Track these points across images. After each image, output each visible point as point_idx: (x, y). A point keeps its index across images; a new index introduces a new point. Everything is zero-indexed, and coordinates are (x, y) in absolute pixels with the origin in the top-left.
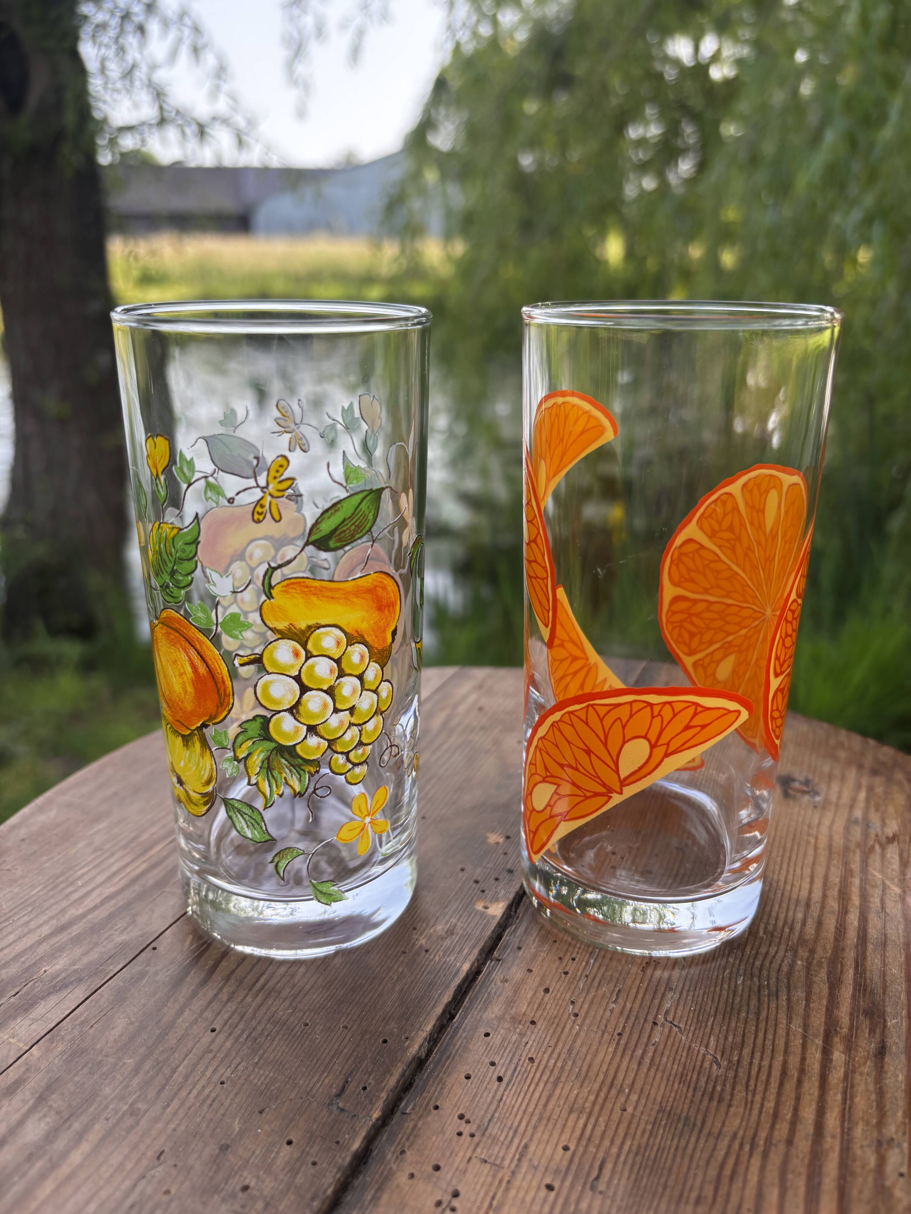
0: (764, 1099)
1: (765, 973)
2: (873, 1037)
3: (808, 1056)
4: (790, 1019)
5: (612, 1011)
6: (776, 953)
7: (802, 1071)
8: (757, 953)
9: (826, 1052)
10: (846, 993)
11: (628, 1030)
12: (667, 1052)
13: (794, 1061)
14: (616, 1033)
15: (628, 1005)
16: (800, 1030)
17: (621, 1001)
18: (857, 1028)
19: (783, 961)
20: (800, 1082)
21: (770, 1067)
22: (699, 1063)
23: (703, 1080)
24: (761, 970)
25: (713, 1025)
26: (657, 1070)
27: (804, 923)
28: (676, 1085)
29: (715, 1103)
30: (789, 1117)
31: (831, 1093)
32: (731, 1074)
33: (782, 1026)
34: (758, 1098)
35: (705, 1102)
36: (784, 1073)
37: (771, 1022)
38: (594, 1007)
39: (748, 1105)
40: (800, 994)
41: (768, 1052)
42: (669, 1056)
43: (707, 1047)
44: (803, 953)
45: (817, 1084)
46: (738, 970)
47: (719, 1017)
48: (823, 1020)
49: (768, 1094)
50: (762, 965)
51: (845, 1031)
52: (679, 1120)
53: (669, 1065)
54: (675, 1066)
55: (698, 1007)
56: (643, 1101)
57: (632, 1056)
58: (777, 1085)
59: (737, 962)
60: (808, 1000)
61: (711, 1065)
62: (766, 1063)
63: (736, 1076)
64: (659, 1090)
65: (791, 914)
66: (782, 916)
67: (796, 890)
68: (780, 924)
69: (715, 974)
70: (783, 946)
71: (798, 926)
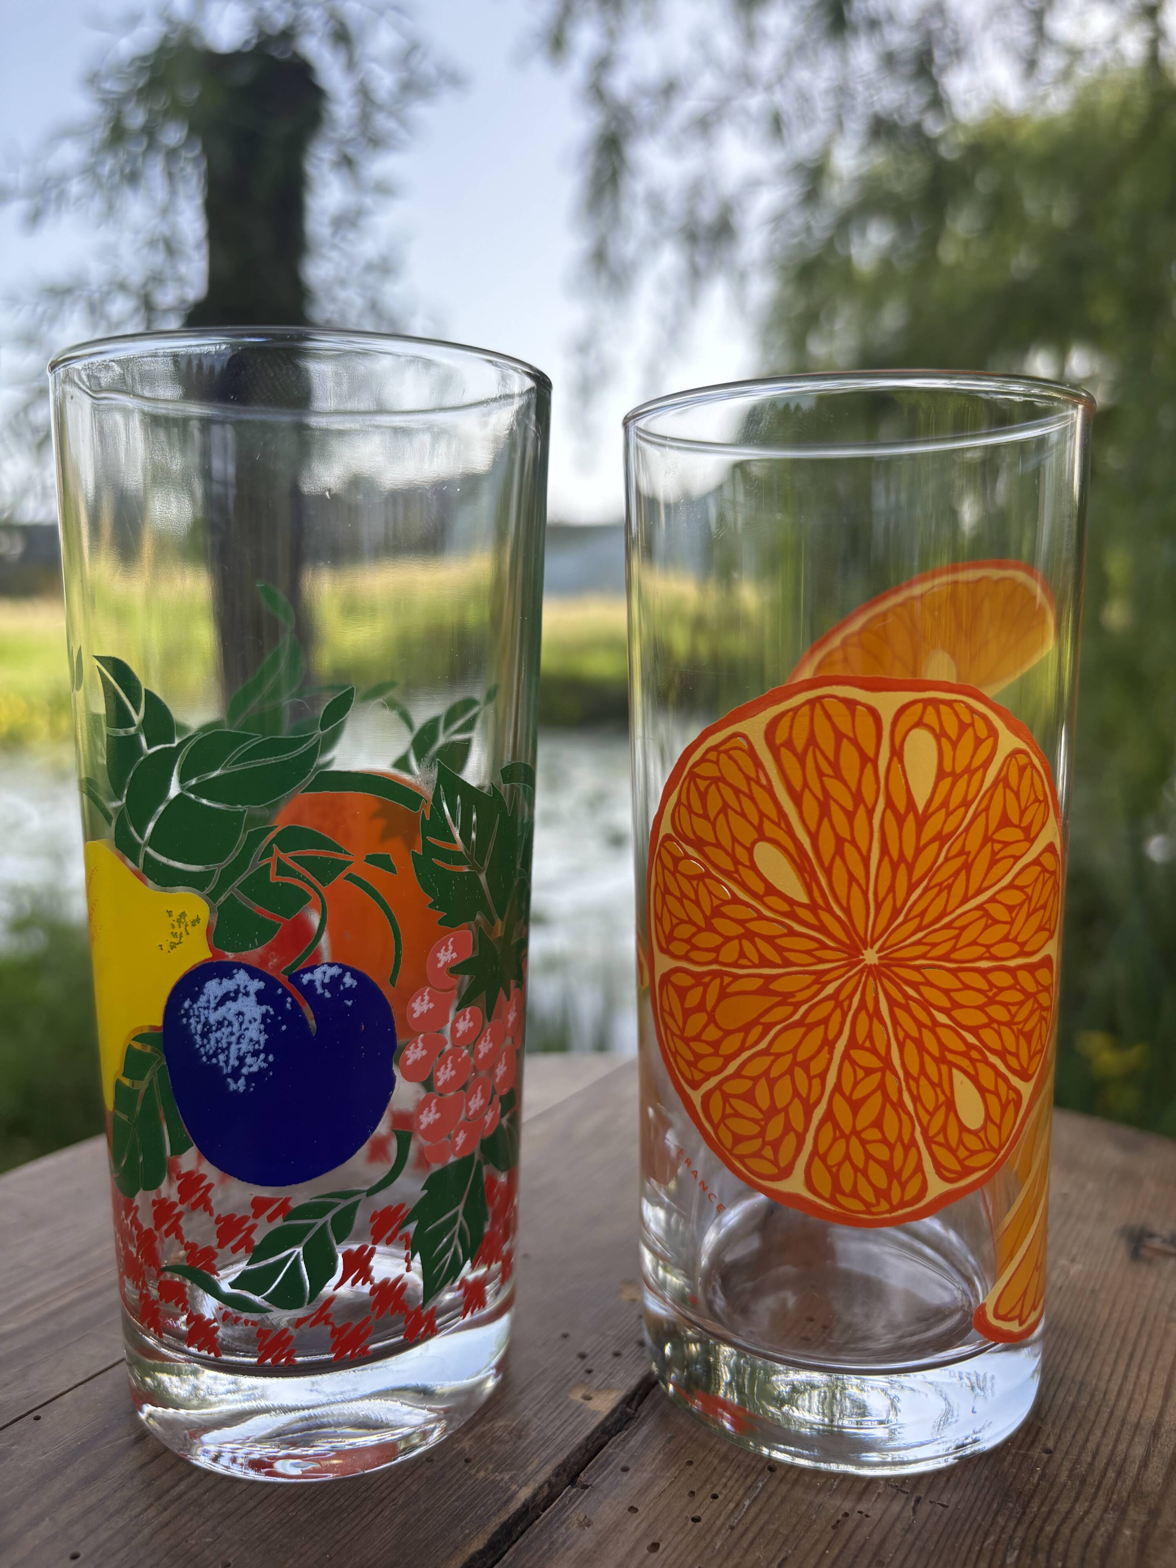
1: (1060, 1546)
6: (1087, 1513)
8: (1051, 1511)
19: (1096, 1527)
24: (1053, 1541)
27: (1145, 1464)
46: (1011, 1538)
50: (1057, 1532)
59: (1012, 1524)
65: (1122, 1447)
66: (1105, 1451)
67: (1137, 1408)
68: (1100, 1463)
69: (968, 1542)
70: (1100, 1502)
71: (1133, 1469)
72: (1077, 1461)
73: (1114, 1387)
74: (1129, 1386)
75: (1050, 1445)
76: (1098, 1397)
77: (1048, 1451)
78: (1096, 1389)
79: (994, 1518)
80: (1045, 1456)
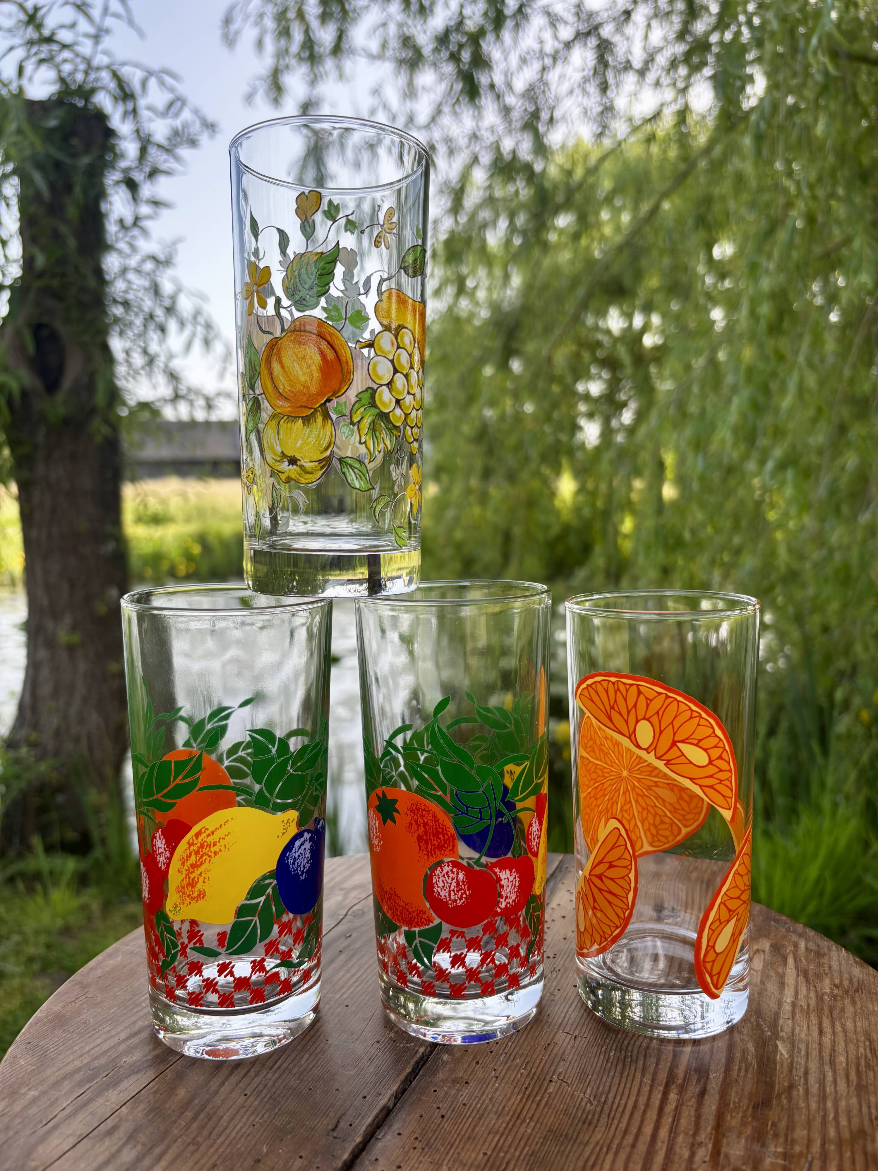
0: (619, 1122)
1: (630, 1048)
2: (699, 1084)
3: (653, 1096)
4: (643, 1075)
5: (522, 1074)
7: (647, 1106)
9: (665, 1094)
10: (684, 1059)
11: (532, 1085)
13: (642, 1100)
14: (523, 1087)
15: (533, 1071)
16: (649, 1082)
17: (529, 1068)
18: (688, 1080)
20: (645, 1112)
21: (626, 1104)
22: (578, 1103)
23: (580, 1112)
24: (627, 1047)
25: (590, 1080)
26: (550, 1107)
28: (561, 1116)
29: (586, 1125)
30: (635, 1131)
31: (665, 1117)
32: (599, 1109)
33: (638, 1079)
34: (616, 1122)
35: (580, 1125)
36: (635, 1107)
37: (629, 1079)
38: (510, 1072)
40: (652, 1061)
41: (626, 1096)
42: (558, 1099)
43: (585, 1093)
45: (656, 1113)
46: (612, 1047)
47: (595, 1075)
48: (666, 1075)
49: (622, 1119)
50: (629, 1043)
51: (680, 1081)
52: (561, 1135)
53: (558, 1104)
54: (562, 1105)
55: (582, 1072)
56: (538, 1126)
57: (533, 1101)
58: (629, 1114)
59: (612, 1042)
60: (657, 1064)
61: (586, 1104)
62: (623, 1102)
63: (602, 1110)
64: (549, 1119)
69: (596, 1049)
79: (605, 1041)
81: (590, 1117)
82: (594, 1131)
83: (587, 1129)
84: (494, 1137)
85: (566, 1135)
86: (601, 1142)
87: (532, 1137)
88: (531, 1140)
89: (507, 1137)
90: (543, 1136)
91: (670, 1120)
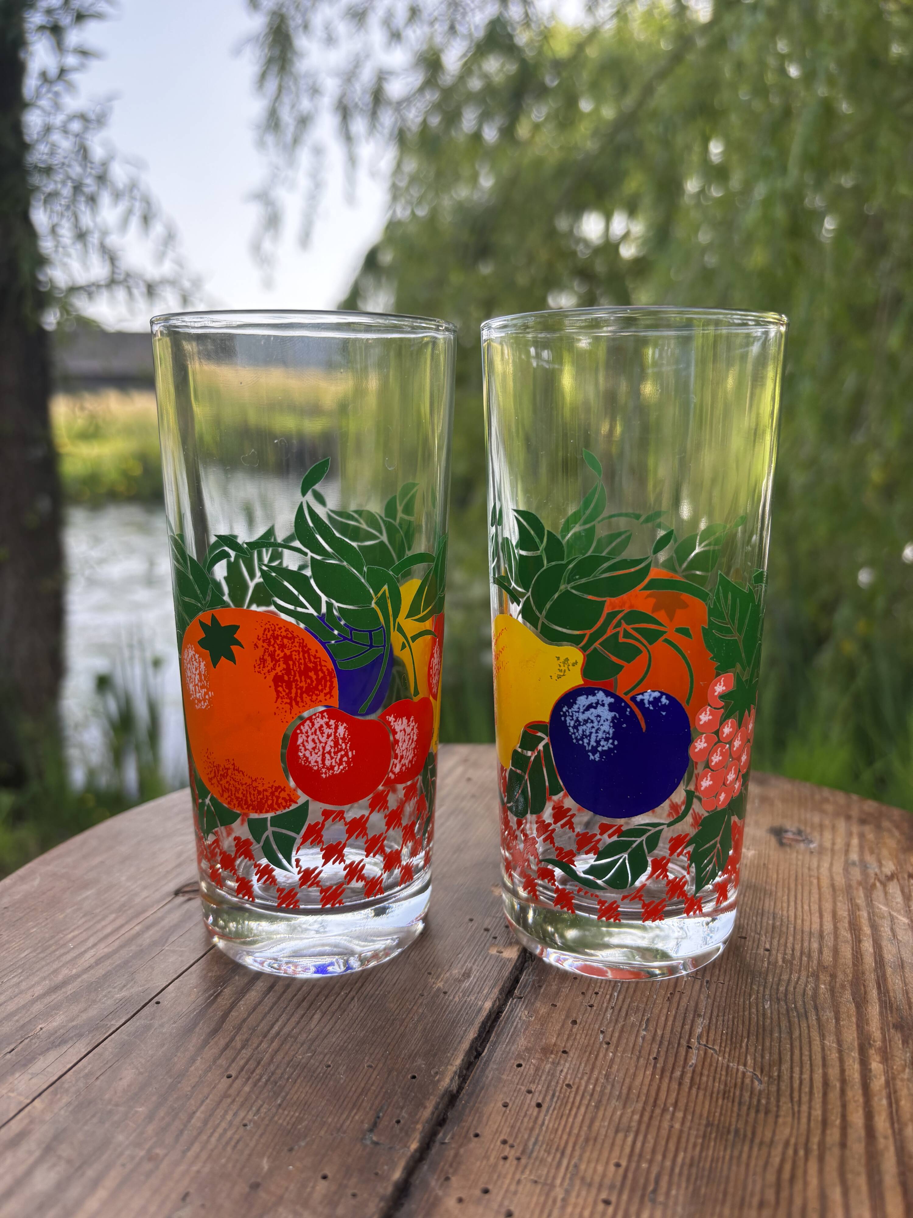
0: (810, 1108)
1: (790, 997)
2: (908, 1047)
3: (846, 1067)
4: (823, 1037)
5: (644, 1038)
6: (799, 978)
7: (843, 1081)
8: (780, 980)
9: (864, 1063)
10: (874, 1010)
11: (662, 1054)
12: (706, 1072)
13: (834, 1072)
14: (651, 1058)
15: (659, 1032)
16: (834, 1045)
17: (651, 1028)
18: (890, 1041)
19: (806, 986)
20: (843, 1092)
21: (811, 1079)
22: (739, 1080)
23: (747, 1095)
24: (786, 995)
25: (747, 1046)
26: (699, 1088)
27: (821, 952)
28: (720, 1102)
29: (761, 1115)
30: (838, 1122)
31: (876, 1099)
32: (774, 1088)
33: (817, 1042)
34: (805, 1108)
35: (752, 1114)
36: (826, 1084)
37: (805, 1041)
38: (625, 1035)
39: (796, 1115)
40: (828, 1015)
41: (807, 1066)
42: (708, 1076)
43: (745, 1065)
44: (824, 977)
45: (860, 1091)
46: (764, 996)
47: (753, 1038)
48: (855, 1035)
49: (813, 1103)
50: (786, 990)
51: (879, 1044)
52: (729, 1132)
53: (710, 1083)
54: (717, 1084)
55: (730, 1030)
56: (689, 1117)
57: (671, 1078)
58: (821, 1095)
59: (762, 988)
60: (837, 1019)
61: (752, 1082)
62: (806, 1076)
63: (778, 1090)
64: (703, 1107)
65: (806, 944)
66: (798, 947)
67: (807, 924)
68: (797, 954)
69: (742, 1000)
70: (804, 973)
71: (815, 955)
72: (785, 954)
73: (792, 914)
74: (799, 913)
75: (768, 946)
76: (785, 920)
77: (767, 950)
78: (782, 915)
79: (751, 987)
80: (767, 953)
81: (763, 1101)
82: (776, 1123)
83: (765, 1121)
84: (626, 1137)
85: (737, 1131)
86: (793, 1141)
87: (685, 1136)
88: (684, 1140)
89: (645, 1137)
90: (701, 1133)
91: (884, 1102)
